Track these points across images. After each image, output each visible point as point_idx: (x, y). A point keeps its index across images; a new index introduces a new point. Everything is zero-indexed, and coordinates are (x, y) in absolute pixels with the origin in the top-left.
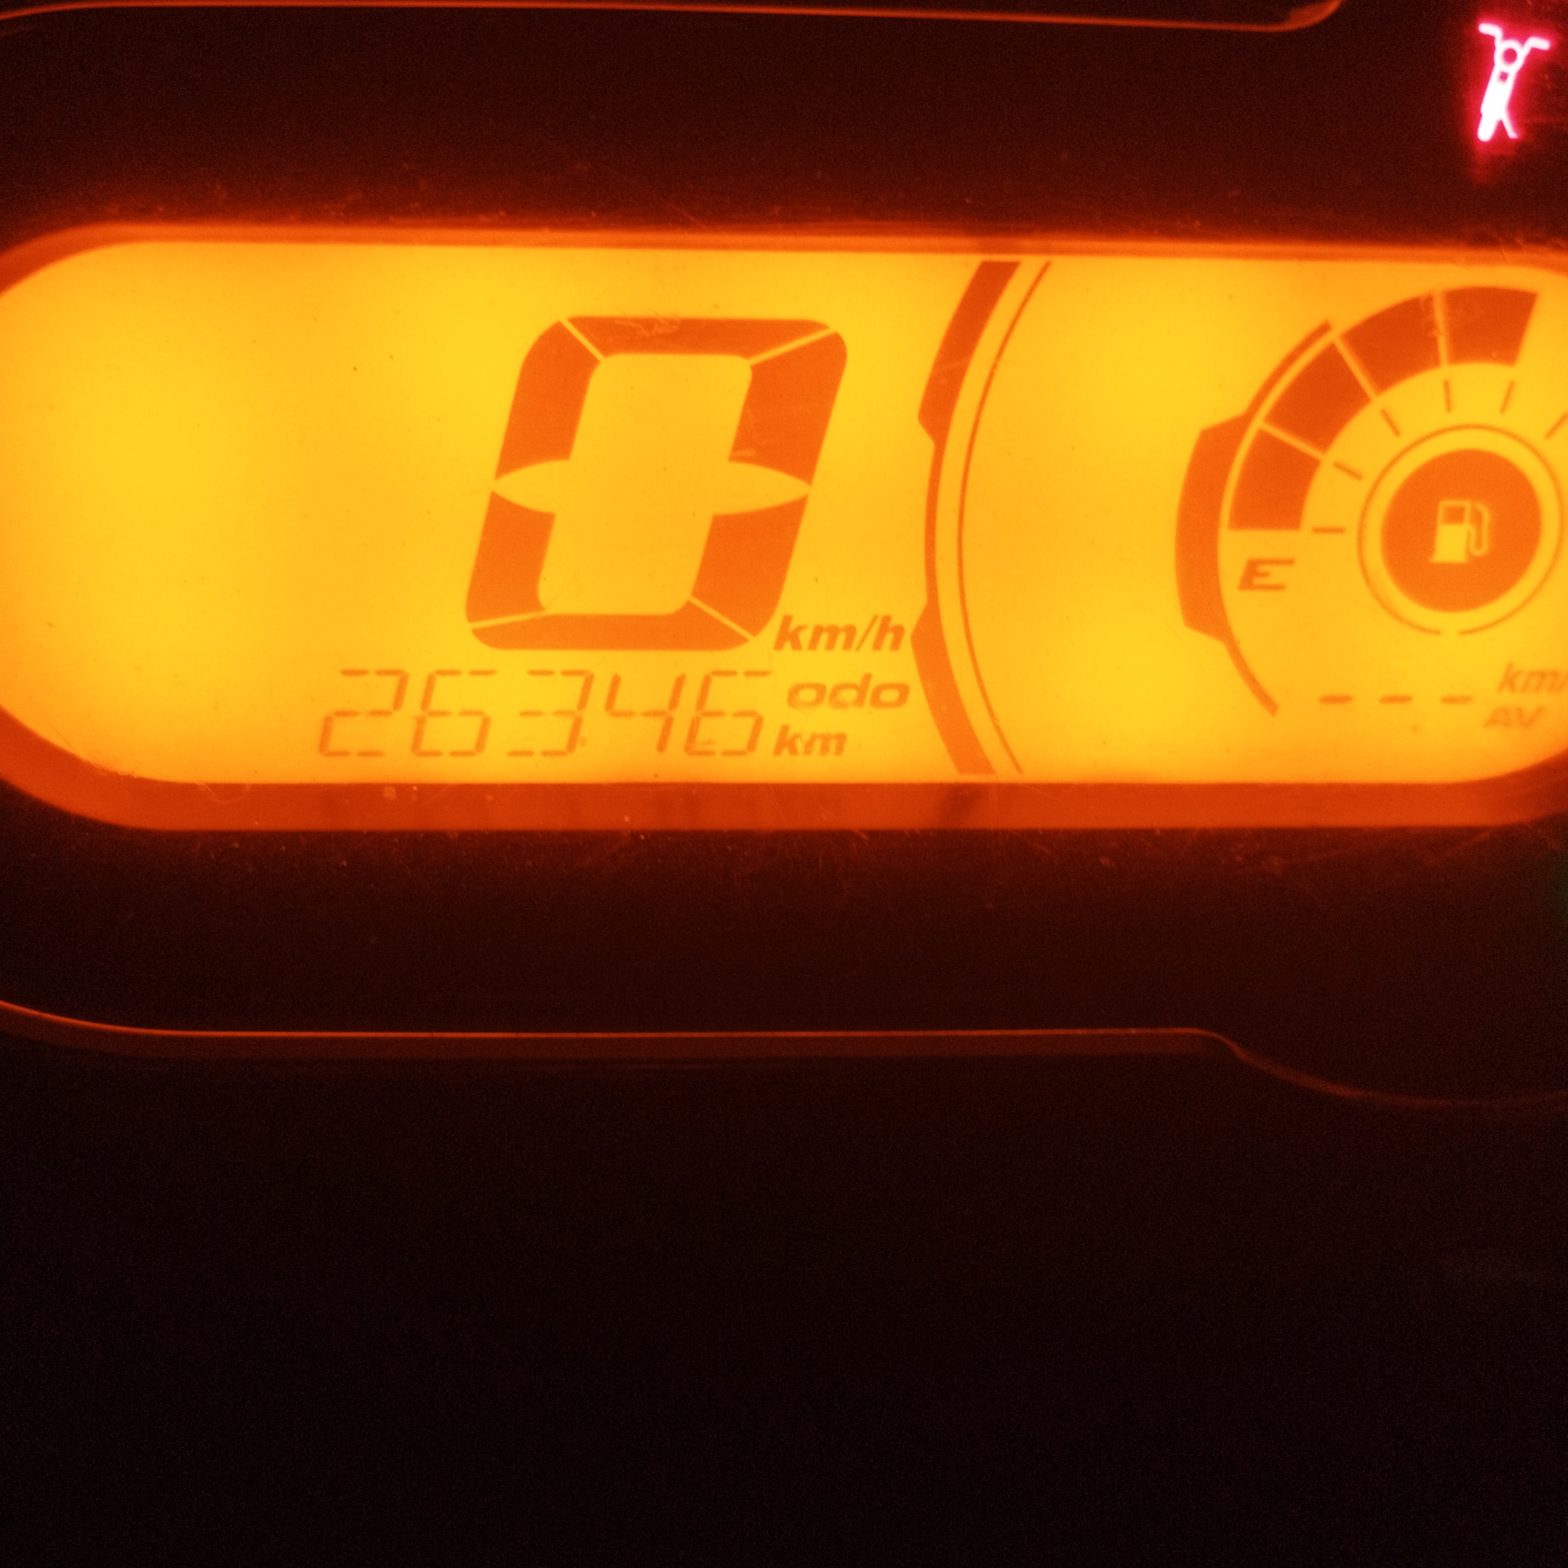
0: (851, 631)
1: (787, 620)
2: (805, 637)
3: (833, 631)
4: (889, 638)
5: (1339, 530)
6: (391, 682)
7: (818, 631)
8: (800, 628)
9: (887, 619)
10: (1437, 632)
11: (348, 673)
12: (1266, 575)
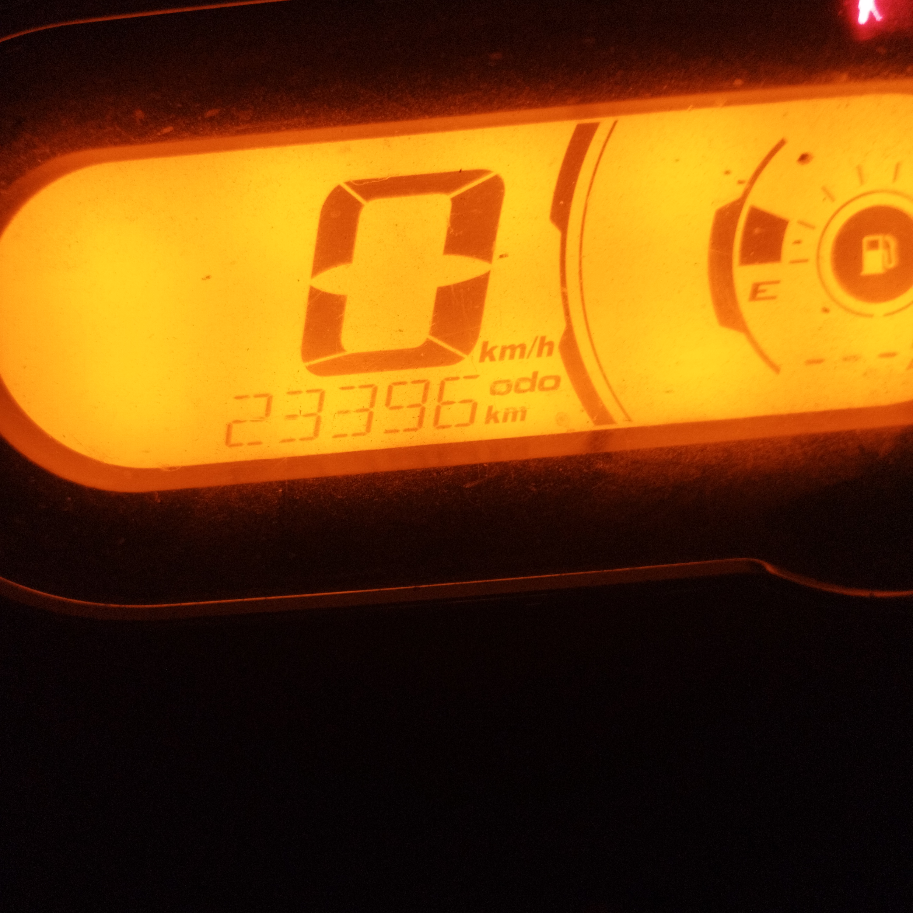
5: (805, 261)
10: (871, 316)
12: (764, 291)
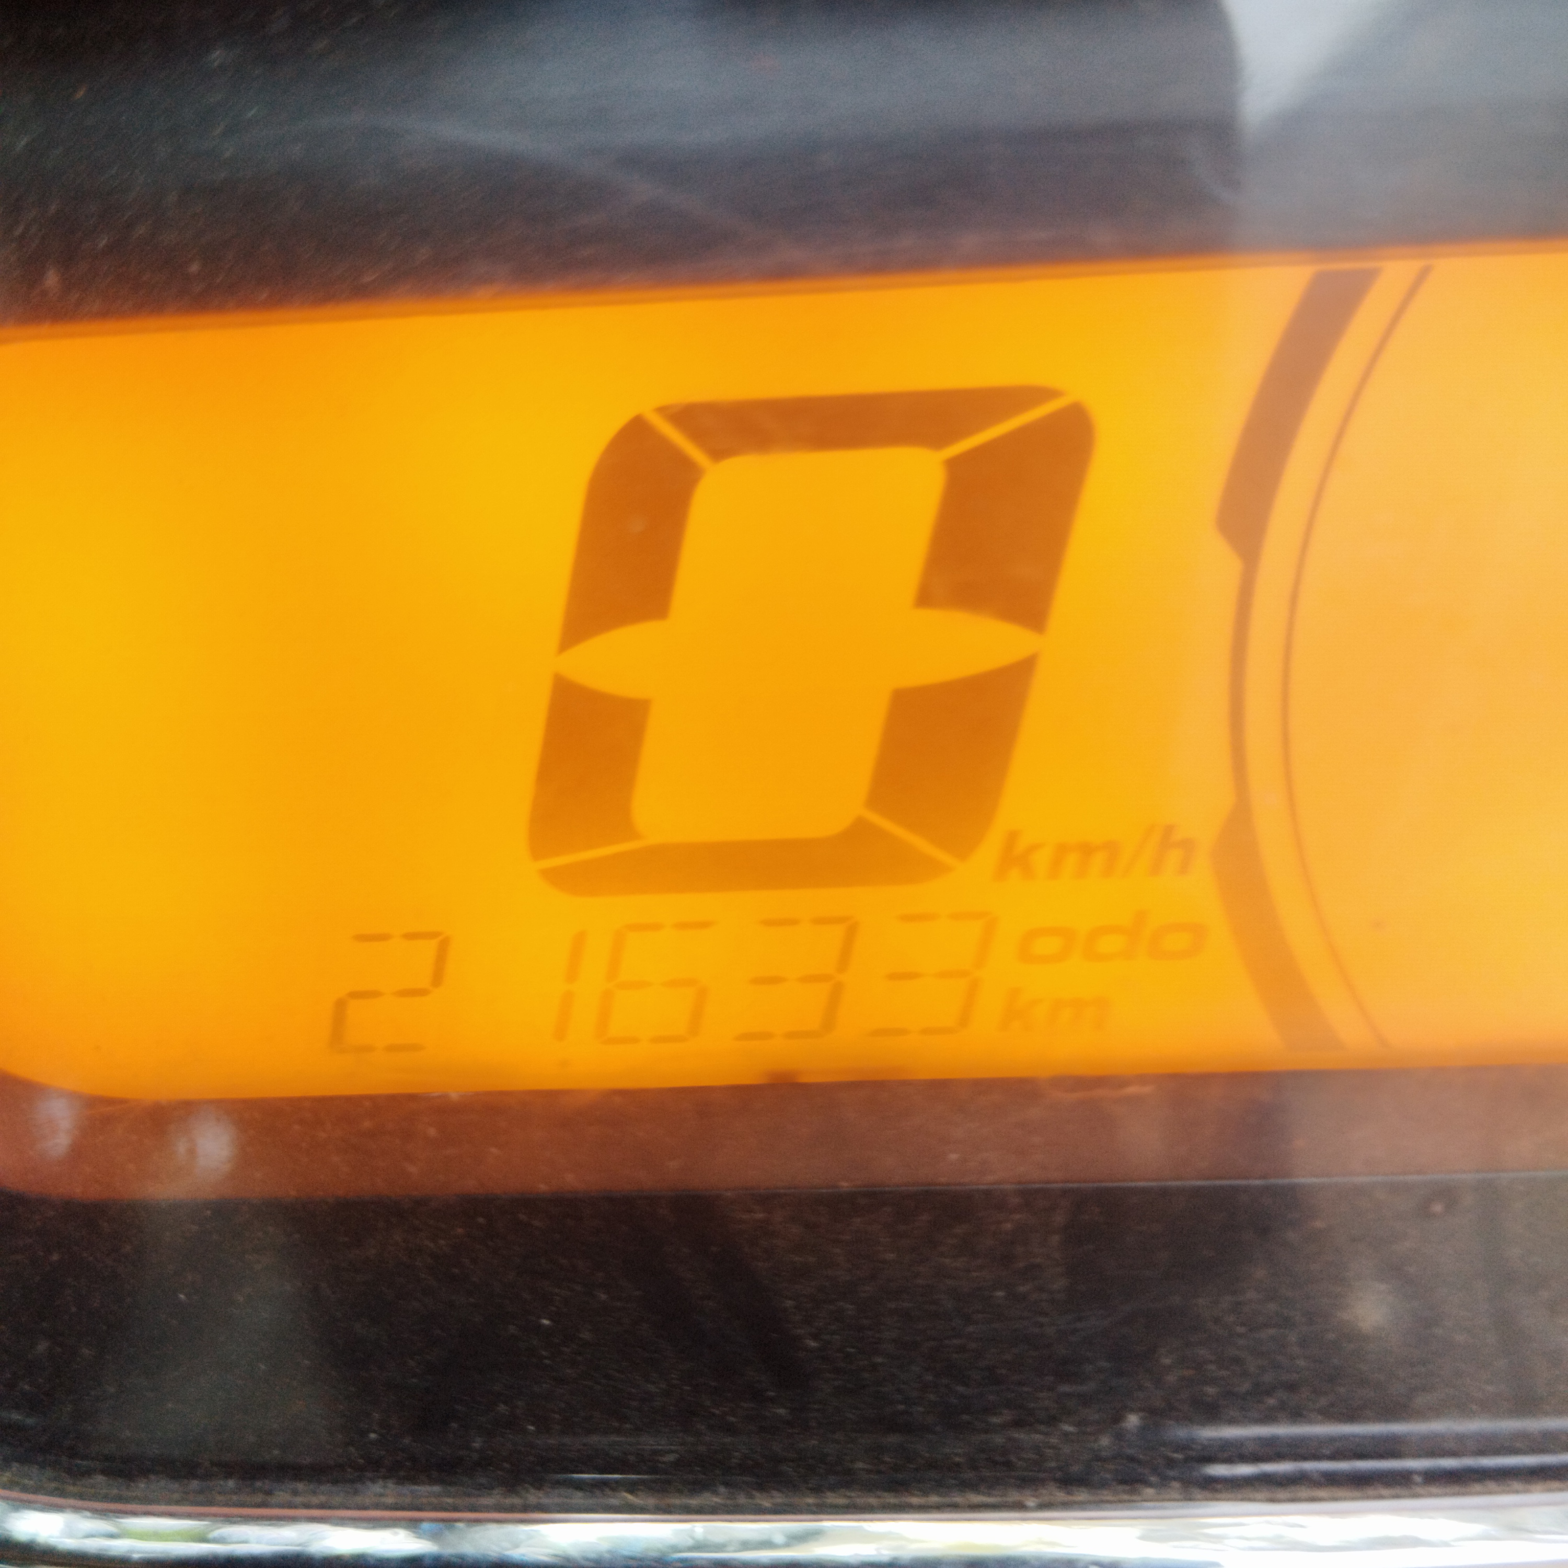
0: (1112, 849)
1: (1012, 837)
2: (1041, 859)
3: (1087, 850)
4: (1174, 857)
6: (429, 948)
7: (1062, 850)
8: (1033, 848)
9: (1169, 830)
11: (363, 938)
